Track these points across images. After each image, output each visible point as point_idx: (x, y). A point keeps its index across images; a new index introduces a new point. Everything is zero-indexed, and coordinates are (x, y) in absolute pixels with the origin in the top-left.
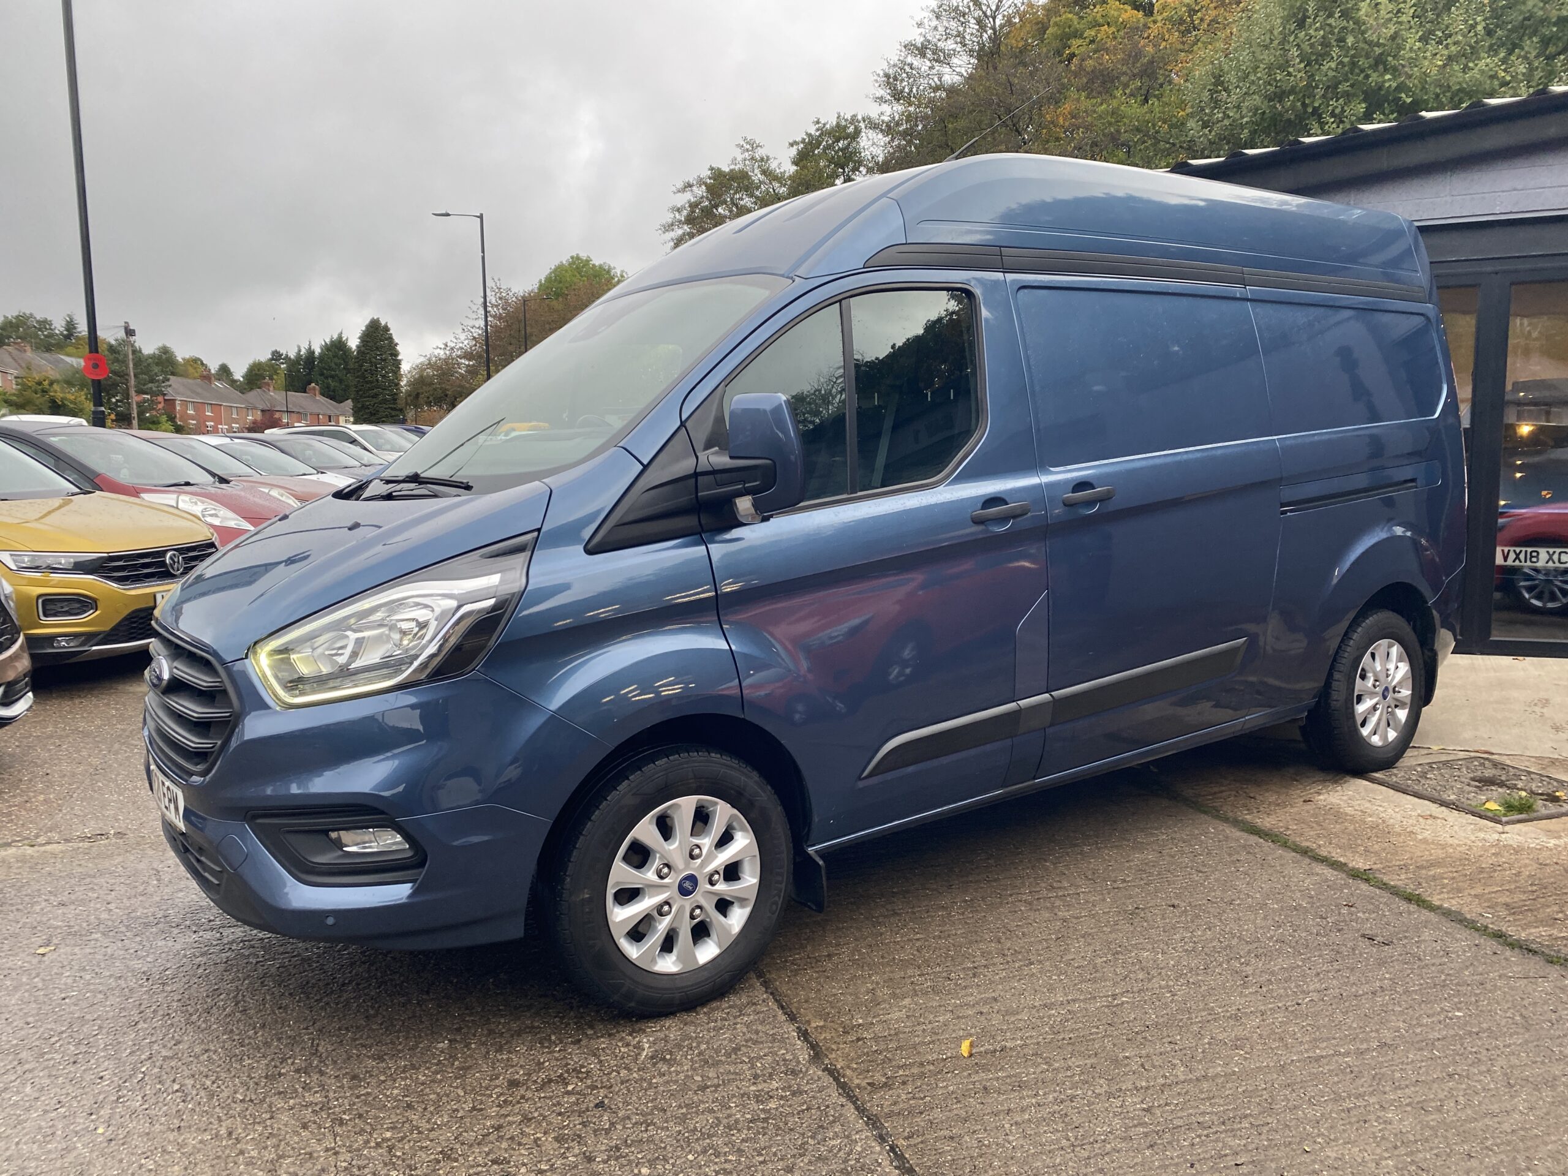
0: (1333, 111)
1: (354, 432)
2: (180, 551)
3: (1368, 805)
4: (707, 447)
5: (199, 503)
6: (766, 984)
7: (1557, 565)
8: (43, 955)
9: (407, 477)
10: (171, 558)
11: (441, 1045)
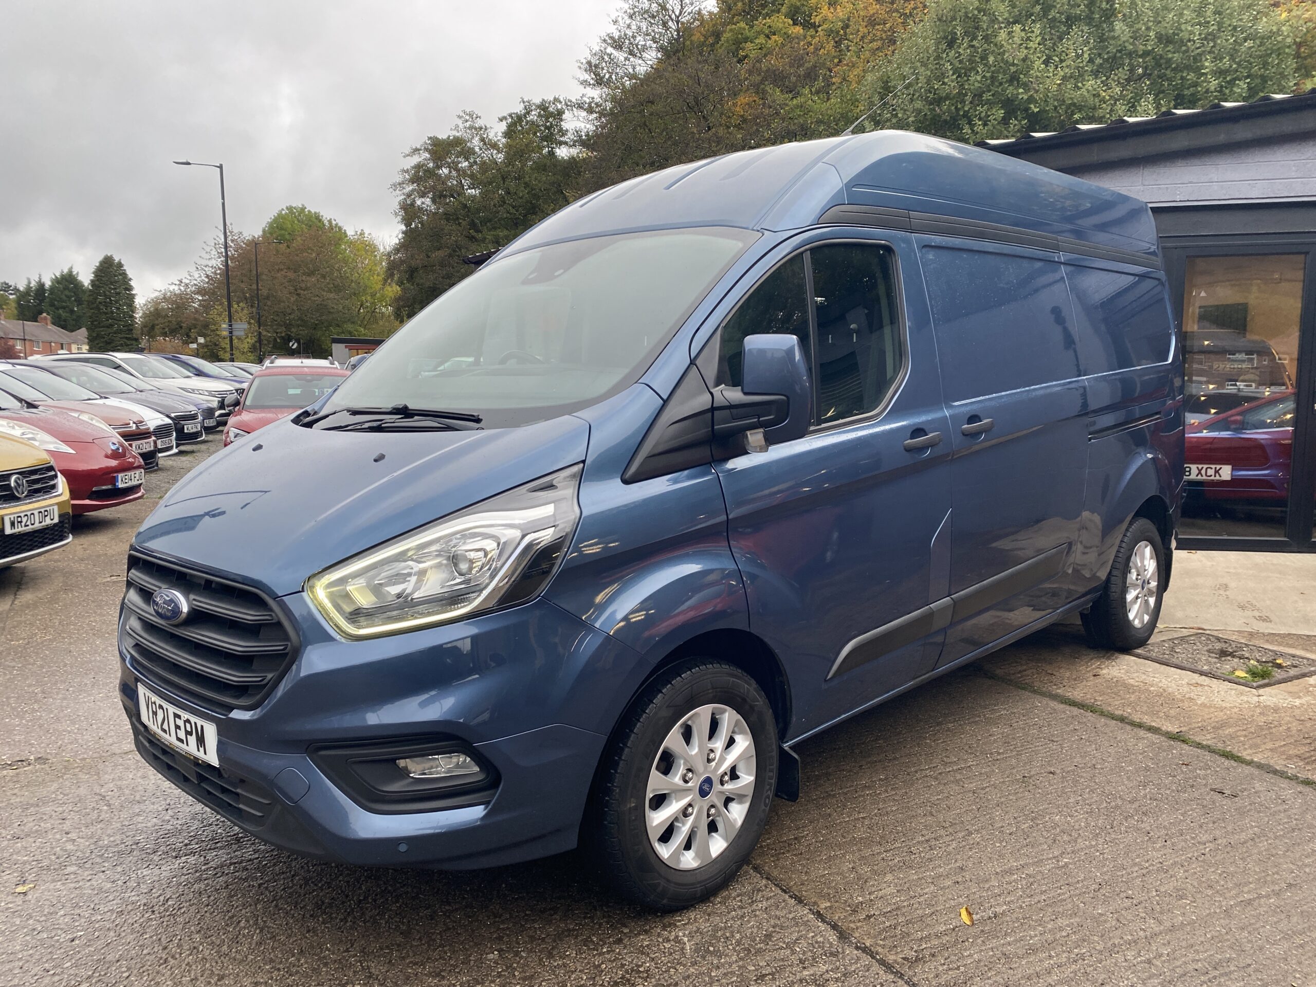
0: (980, 114)
1: (120, 359)
2: (23, 473)
3: (1144, 677)
4: (717, 384)
5: (16, 427)
6: (756, 869)
7: (1204, 477)
8: (25, 894)
9: (394, 409)
10: (16, 481)
11: (491, 956)
